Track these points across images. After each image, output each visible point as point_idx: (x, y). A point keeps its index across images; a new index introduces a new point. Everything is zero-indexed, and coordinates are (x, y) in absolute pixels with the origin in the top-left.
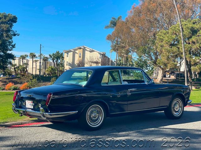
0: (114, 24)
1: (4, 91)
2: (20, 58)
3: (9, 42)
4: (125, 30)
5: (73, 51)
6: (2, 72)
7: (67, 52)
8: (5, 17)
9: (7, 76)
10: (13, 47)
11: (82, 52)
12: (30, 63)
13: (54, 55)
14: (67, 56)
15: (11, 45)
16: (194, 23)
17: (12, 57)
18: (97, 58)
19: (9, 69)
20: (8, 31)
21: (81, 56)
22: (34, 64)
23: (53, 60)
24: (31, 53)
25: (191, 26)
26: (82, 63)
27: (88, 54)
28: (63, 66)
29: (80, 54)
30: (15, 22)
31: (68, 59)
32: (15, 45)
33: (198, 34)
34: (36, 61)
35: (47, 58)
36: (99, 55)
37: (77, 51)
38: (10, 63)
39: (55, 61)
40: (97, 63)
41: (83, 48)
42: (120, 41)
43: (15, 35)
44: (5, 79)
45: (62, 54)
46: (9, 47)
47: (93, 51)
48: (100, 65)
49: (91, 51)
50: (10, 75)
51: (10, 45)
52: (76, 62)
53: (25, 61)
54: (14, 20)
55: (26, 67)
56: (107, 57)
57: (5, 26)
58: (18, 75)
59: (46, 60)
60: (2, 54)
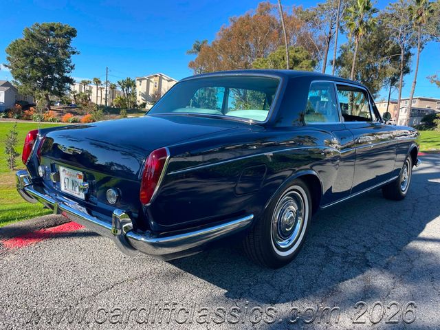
0: (198, 49)
1: (60, 123)
2: (81, 84)
3: (67, 62)
4: (211, 56)
5: (148, 78)
6: (58, 99)
7: (141, 80)
8: (61, 28)
9: (66, 105)
10: (72, 69)
11: (158, 81)
12: (94, 90)
13: (124, 82)
14: (140, 85)
15: (70, 66)
16: (296, 52)
17: (71, 81)
19: (68, 96)
20: (65, 47)
21: (157, 86)
22: (99, 91)
23: (123, 88)
24: (95, 78)
25: (294, 54)
26: (158, 93)
27: (165, 84)
28: (134, 95)
29: (156, 83)
30: (74, 36)
31: (140, 88)
32: (74, 65)
33: (300, 65)
34: (101, 88)
35: (115, 85)
37: (152, 80)
38: (69, 89)
39: (125, 90)
41: (160, 76)
43: (74, 53)
44: (61, 108)
45: (134, 82)
46: (66, 68)
47: (171, 81)
49: (169, 81)
50: (69, 104)
51: (67, 65)
52: (151, 92)
53: (87, 88)
54: (72, 33)
55: (89, 95)
57: (60, 41)
58: (78, 104)
59: (114, 88)
60: (57, 76)
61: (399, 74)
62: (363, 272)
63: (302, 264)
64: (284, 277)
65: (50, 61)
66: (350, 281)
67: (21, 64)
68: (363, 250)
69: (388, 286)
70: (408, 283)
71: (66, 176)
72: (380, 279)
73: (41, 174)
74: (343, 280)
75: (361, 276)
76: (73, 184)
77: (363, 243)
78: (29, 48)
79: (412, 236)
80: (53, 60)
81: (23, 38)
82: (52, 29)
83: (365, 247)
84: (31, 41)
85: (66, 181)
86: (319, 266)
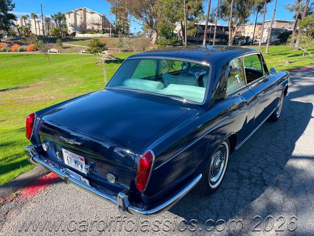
2: (22, 18)
5: (75, 12)
6: (5, 33)
7: (69, 13)
9: (12, 37)
10: (13, 7)
11: (83, 14)
12: (33, 23)
13: (56, 16)
14: (69, 17)
15: (11, 5)
17: (13, 17)
18: (98, 20)
19: (13, 29)
21: (83, 18)
22: (37, 24)
23: (56, 21)
24: (32, 13)
26: (84, 24)
27: (89, 16)
28: (66, 27)
29: (81, 15)
31: (69, 20)
32: (14, 4)
34: (38, 22)
35: (49, 18)
36: (100, 17)
37: (78, 13)
38: (13, 24)
39: (57, 22)
40: (98, 24)
41: (84, 9)
42: (119, 4)
44: (9, 40)
45: (64, 15)
46: (8, 7)
47: (93, 13)
48: (101, 27)
49: (92, 13)
50: (14, 35)
51: (9, 5)
52: (79, 23)
53: (27, 22)
55: (29, 28)
56: (107, 19)
58: (22, 35)
59: (48, 21)
61: (264, 3)
62: (263, 191)
63: (225, 189)
64: (216, 202)
66: (257, 200)
68: (260, 171)
69: (280, 201)
70: (292, 197)
71: (69, 156)
72: (275, 195)
73: (45, 149)
74: (253, 199)
75: (262, 195)
76: (76, 162)
77: (259, 165)
79: (288, 155)
83: (260, 168)
85: (69, 158)
86: (236, 189)
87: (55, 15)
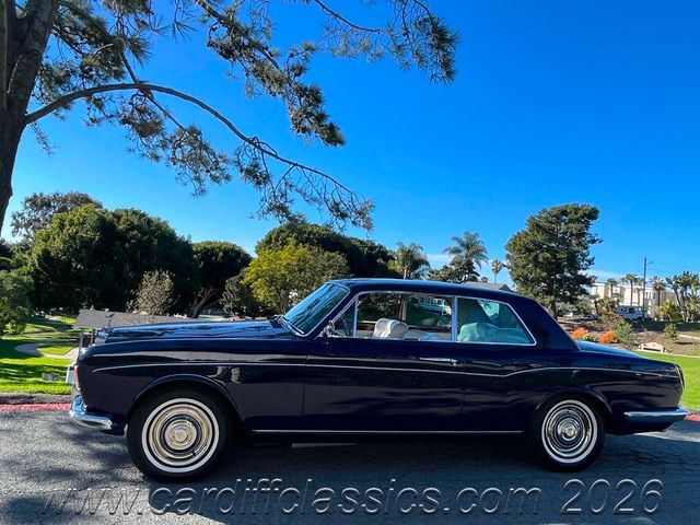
2: (606, 284)
3: (583, 255)
6: (572, 308)
8: (576, 210)
9: (581, 317)
10: (590, 264)
12: (627, 294)
13: (677, 279)
15: (587, 261)
17: (589, 282)
19: (585, 302)
20: (581, 235)
22: (635, 295)
23: (675, 288)
24: (629, 275)
30: (595, 218)
32: (593, 259)
34: (639, 290)
35: (662, 284)
38: (584, 292)
39: (679, 290)
43: (594, 241)
45: (695, 278)
46: (581, 263)
50: (586, 314)
51: (583, 260)
53: (617, 290)
54: (593, 215)
57: (574, 227)
58: (600, 315)
59: (660, 289)
60: (569, 275)
65: (558, 256)
67: (521, 262)
78: (533, 242)
80: (563, 256)
81: (526, 229)
82: (564, 213)
84: (536, 232)
87: (675, 278)
